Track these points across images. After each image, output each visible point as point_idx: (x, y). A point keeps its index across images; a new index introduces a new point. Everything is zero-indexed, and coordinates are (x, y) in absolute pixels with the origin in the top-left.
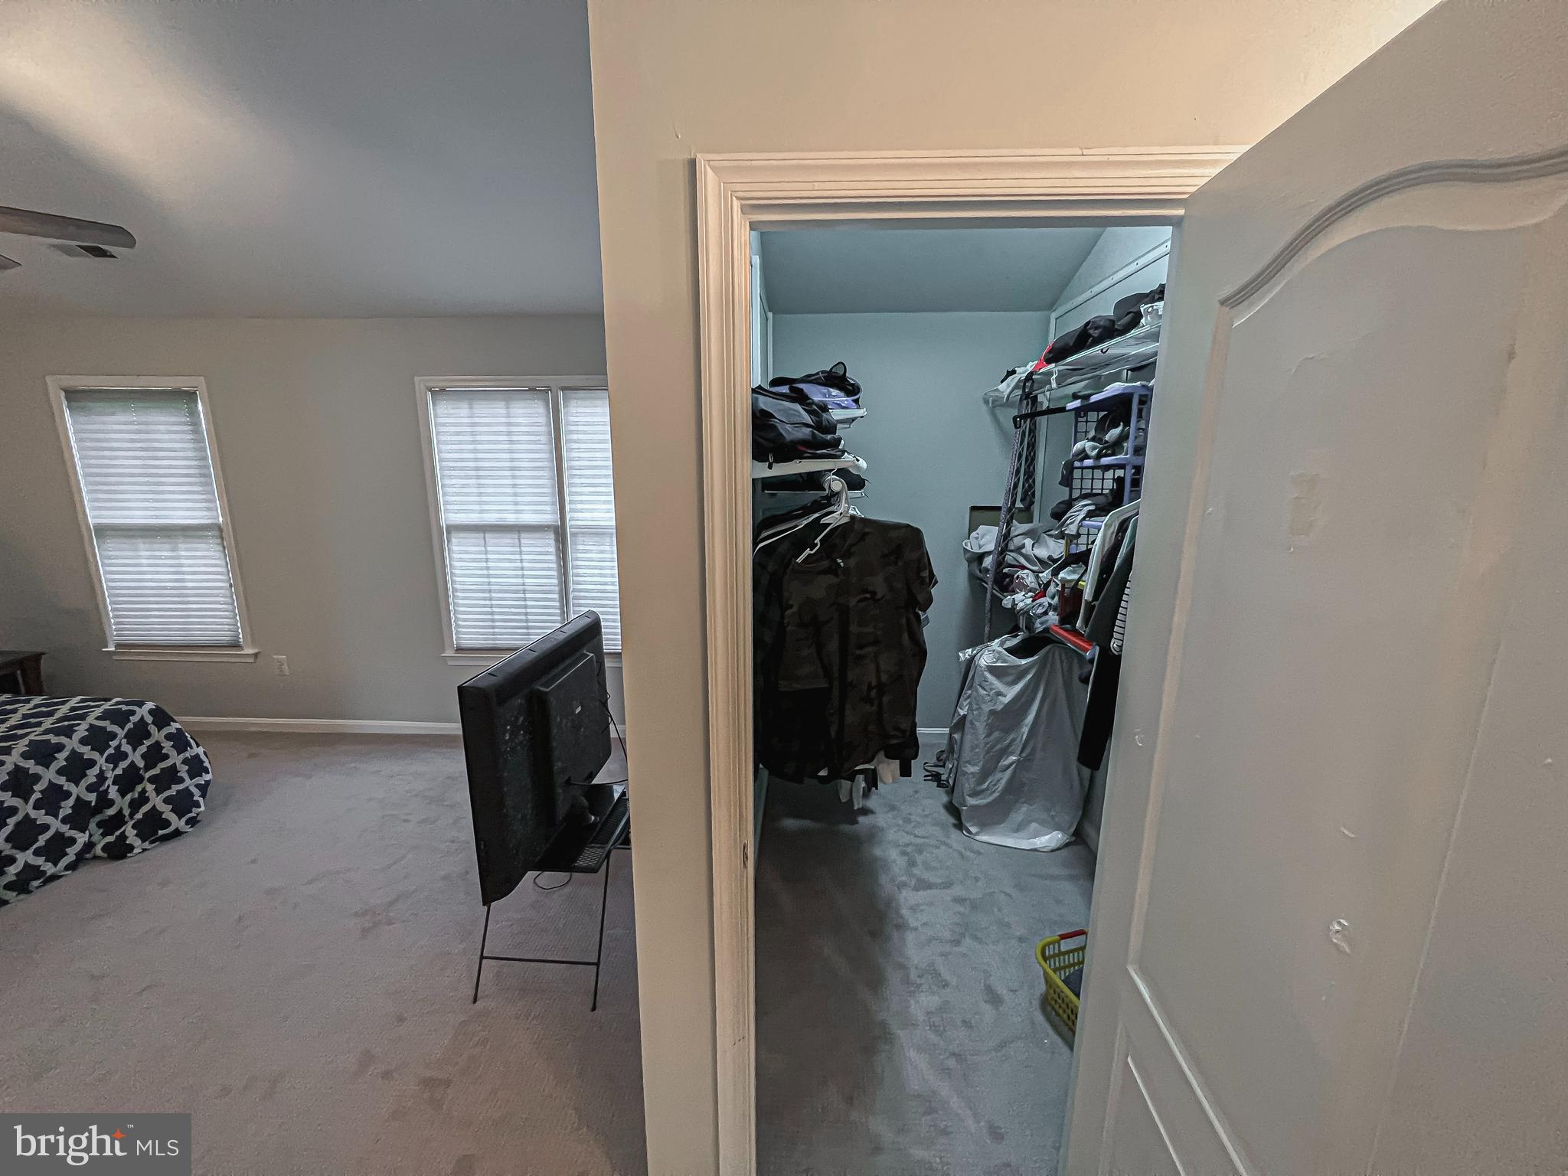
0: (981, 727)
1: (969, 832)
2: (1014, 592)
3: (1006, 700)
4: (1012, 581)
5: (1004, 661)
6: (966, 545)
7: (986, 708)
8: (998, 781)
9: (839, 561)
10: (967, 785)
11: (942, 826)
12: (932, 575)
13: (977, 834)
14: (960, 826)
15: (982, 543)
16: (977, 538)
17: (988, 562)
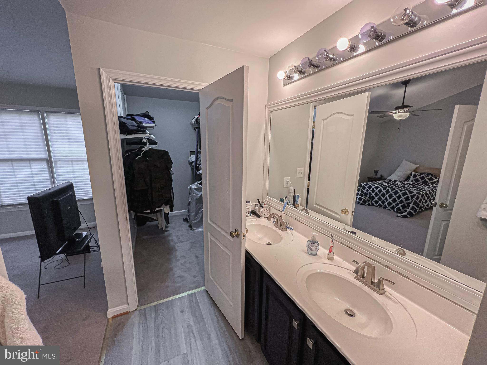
0: (194, 203)
1: (194, 230)
2: (200, 170)
3: (199, 196)
4: (199, 168)
5: (198, 186)
6: (188, 160)
7: (195, 198)
8: (199, 216)
9: (147, 158)
10: (192, 218)
11: (188, 230)
12: (171, 161)
13: (196, 229)
14: (192, 229)
15: (192, 159)
16: (191, 158)
17: (194, 164)
